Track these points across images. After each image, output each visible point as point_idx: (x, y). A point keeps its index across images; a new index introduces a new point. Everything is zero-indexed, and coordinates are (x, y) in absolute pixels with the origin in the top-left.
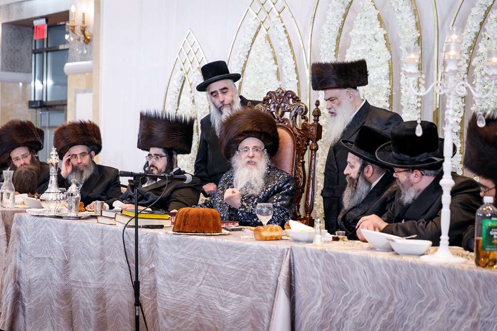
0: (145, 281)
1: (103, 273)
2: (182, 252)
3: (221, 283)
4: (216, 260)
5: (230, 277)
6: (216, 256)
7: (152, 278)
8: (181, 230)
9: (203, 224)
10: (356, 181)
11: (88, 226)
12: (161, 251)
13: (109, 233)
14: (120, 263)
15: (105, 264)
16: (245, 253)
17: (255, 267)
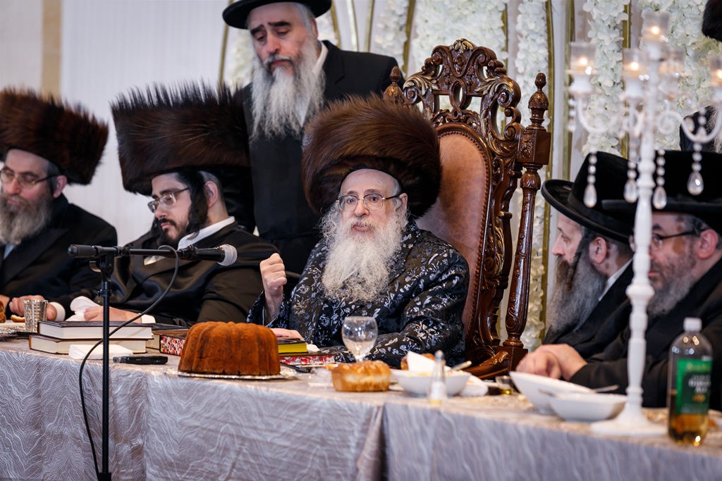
0: (124, 473)
1: (39, 458)
2: (195, 414)
3: (265, 475)
4: (255, 428)
5: (280, 462)
6: (255, 422)
7: (137, 468)
8: (193, 368)
9: (239, 357)
10: (571, 271)
11: (8, 356)
12: (155, 411)
13: (51, 372)
14: (75, 437)
15: (44, 438)
16: (307, 416)
17: (323, 442)
